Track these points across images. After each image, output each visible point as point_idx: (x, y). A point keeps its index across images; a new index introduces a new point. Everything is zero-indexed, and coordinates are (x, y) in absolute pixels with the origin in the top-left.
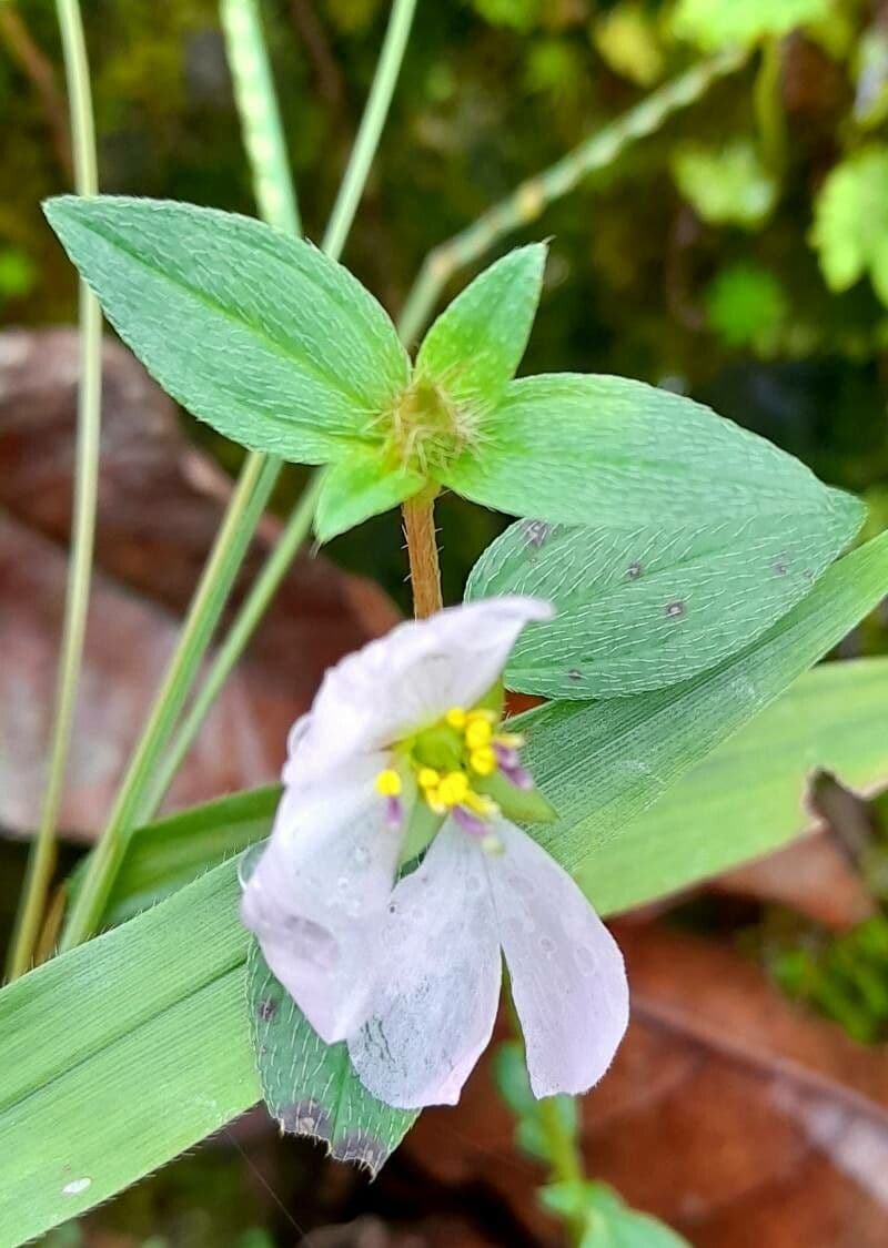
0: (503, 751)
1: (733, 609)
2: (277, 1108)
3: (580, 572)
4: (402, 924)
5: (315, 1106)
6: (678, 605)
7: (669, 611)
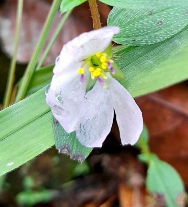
0: (109, 63)
1: (174, 23)
2: (58, 146)
3: (137, 14)
4: (89, 102)
5: (67, 146)
6: (160, 22)
7: (158, 24)
